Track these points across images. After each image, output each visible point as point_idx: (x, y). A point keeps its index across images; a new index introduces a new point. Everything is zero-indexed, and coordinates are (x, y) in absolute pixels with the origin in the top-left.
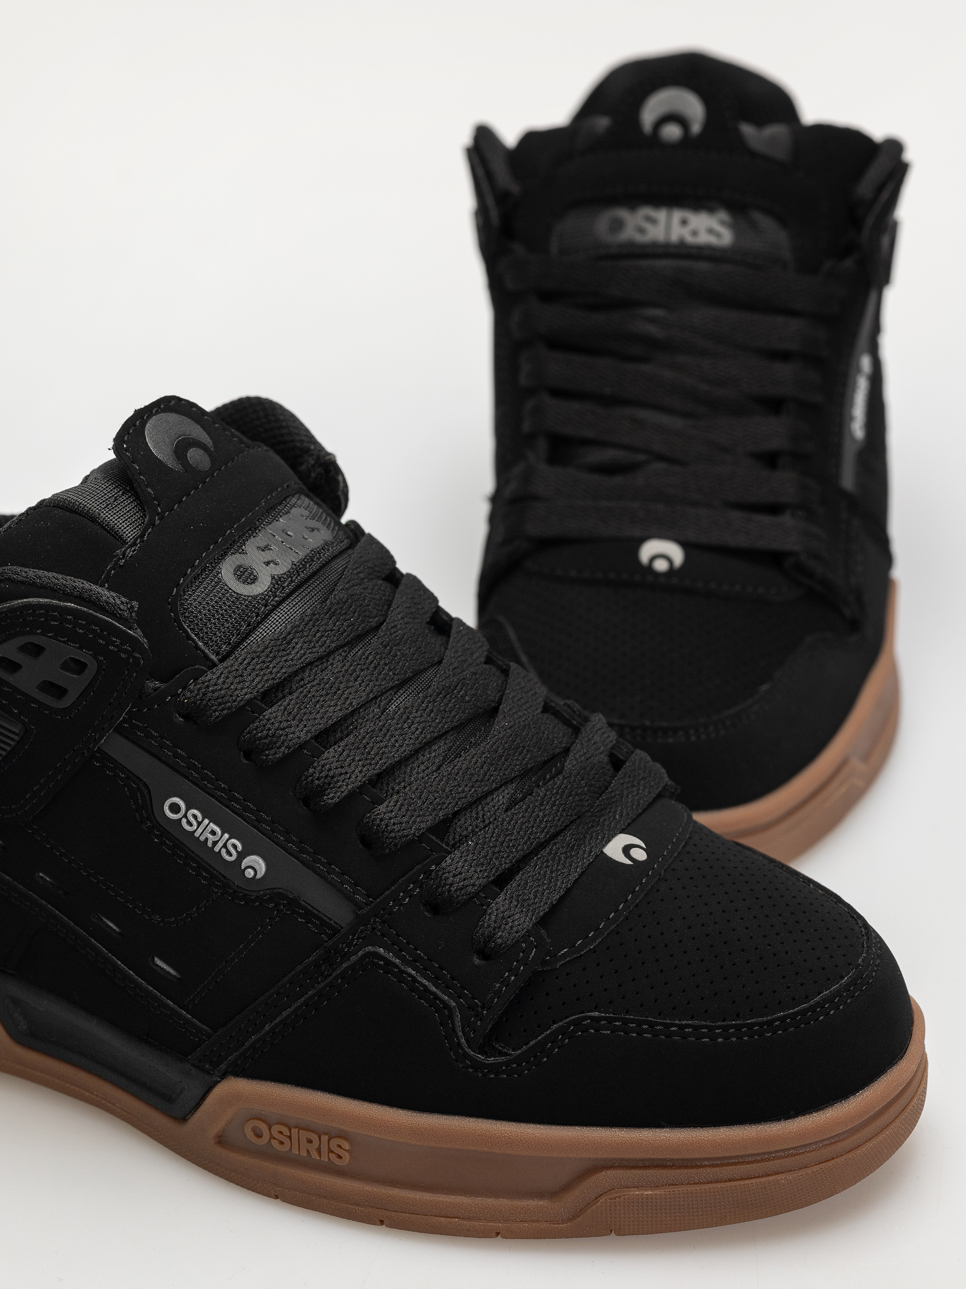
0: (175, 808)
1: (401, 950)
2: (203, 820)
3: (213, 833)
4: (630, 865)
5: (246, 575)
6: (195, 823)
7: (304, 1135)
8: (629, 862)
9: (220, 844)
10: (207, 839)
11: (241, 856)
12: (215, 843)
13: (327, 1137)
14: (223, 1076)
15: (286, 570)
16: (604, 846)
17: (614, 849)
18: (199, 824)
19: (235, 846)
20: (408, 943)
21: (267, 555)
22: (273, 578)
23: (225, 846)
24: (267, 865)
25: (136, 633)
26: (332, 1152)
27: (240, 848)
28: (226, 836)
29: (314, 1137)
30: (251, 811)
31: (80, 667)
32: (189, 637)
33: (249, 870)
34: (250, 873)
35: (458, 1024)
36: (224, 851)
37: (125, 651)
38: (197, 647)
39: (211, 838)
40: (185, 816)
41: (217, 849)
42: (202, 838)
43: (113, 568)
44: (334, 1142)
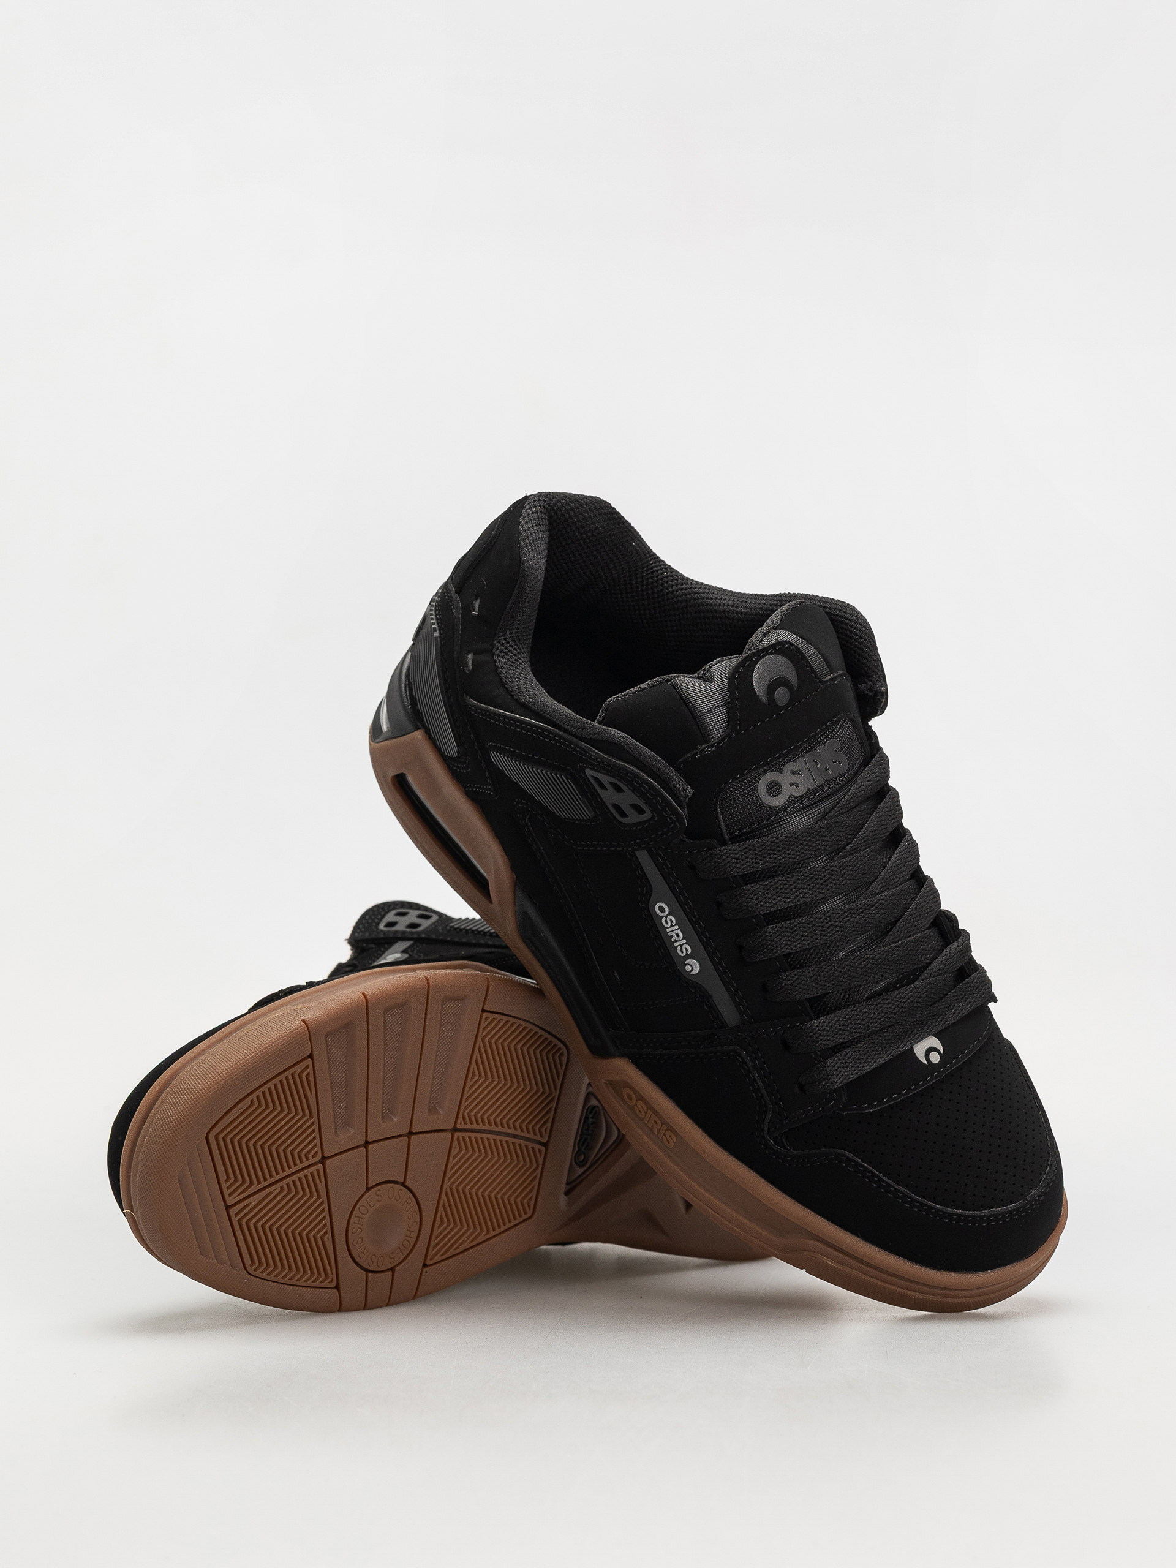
0: (662, 910)
1: (756, 1058)
2: (675, 925)
3: (678, 935)
4: (925, 1064)
5: (774, 789)
6: (670, 924)
7: (654, 1118)
8: (925, 1062)
9: (679, 943)
10: (672, 936)
11: (688, 956)
12: (676, 941)
13: (666, 1128)
14: (622, 1055)
15: (801, 793)
16: (916, 1043)
17: (920, 1050)
18: (672, 926)
19: (687, 950)
20: (762, 1057)
21: (795, 779)
22: (790, 796)
23: (681, 946)
24: (700, 970)
25: (684, 813)
26: (665, 1136)
27: (689, 952)
28: (685, 941)
29: (659, 1123)
30: (705, 936)
31: (641, 811)
32: (717, 818)
33: (690, 967)
34: (688, 968)
35: (768, 1119)
36: (679, 948)
37: (671, 819)
38: (719, 826)
39: (675, 937)
40: (666, 917)
41: (676, 944)
42: (670, 934)
43: (691, 757)
44: (669, 1133)
